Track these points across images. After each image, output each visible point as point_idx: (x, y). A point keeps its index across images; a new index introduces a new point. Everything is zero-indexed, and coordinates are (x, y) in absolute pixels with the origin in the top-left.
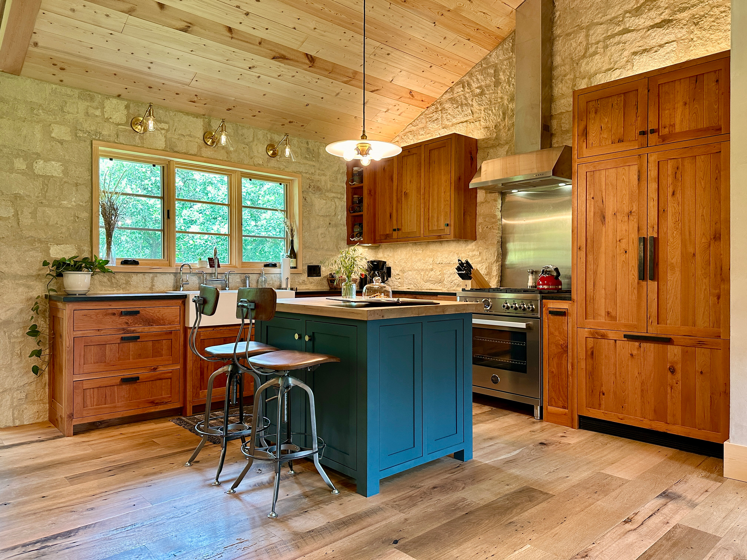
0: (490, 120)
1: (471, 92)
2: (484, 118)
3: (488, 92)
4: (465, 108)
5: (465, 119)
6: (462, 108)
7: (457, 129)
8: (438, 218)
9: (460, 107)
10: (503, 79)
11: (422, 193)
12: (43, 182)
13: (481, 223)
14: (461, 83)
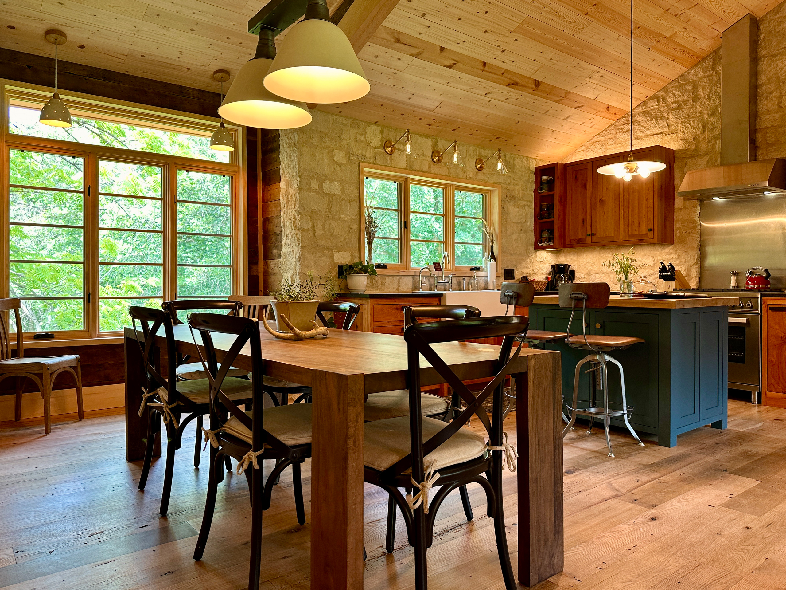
0: (689, 133)
1: (666, 106)
2: (682, 130)
3: (685, 107)
4: (660, 121)
5: (661, 131)
6: (656, 121)
7: (651, 140)
8: (639, 224)
9: (654, 120)
10: (703, 95)
11: (621, 200)
12: (329, 199)
13: (680, 227)
14: (655, 97)
